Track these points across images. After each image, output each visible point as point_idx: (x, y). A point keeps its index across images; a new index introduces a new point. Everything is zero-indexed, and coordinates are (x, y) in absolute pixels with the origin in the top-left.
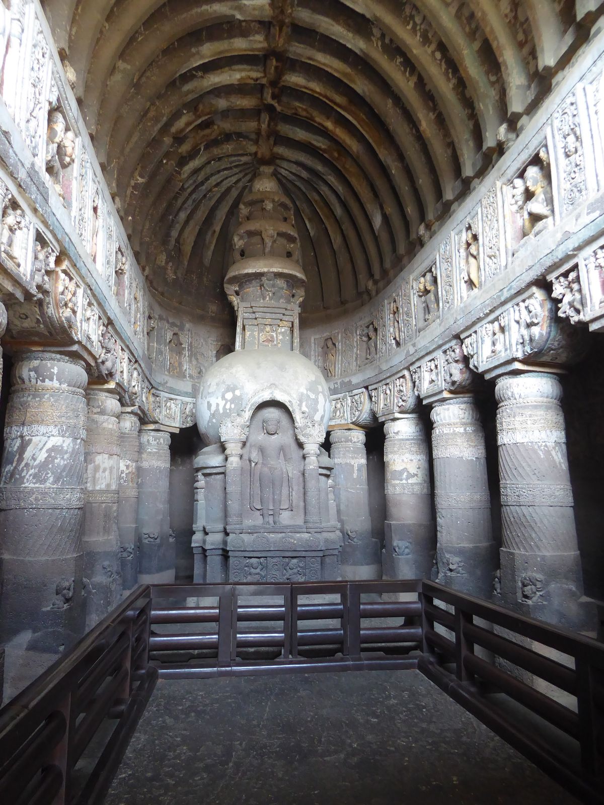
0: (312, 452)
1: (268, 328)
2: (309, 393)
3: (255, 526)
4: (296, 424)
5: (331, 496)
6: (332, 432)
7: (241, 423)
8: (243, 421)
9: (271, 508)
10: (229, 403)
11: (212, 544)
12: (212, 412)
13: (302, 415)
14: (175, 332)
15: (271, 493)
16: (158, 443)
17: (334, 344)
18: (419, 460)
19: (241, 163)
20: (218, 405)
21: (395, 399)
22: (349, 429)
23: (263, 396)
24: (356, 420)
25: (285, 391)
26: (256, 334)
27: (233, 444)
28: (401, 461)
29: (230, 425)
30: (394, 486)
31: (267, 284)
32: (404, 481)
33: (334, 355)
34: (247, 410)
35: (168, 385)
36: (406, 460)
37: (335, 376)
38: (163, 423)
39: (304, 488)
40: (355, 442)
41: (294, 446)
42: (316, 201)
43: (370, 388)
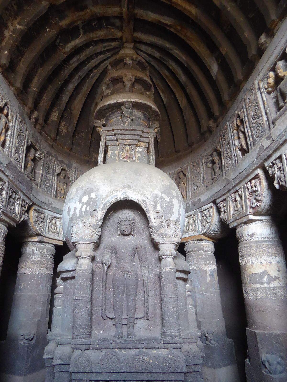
0: (168, 253)
1: (127, 148)
2: (164, 195)
3: (104, 340)
4: (150, 224)
5: (189, 301)
6: (187, 243)
7: (93, 223)
8: (94, 221)
9: (125, 316)
10: (85, 206)
11: (61, 359)
12: (71, 216)
13: (156, 215)
14: (63, 167)
15: (125, 300)
16: (41, 253)
17: (185, 175)
18: (278, 262)
19: (112, 47)
20: (75, 208)
21: (248, 202)
22: (201, 240)
23: (116, 196)
24: (206, 232)
25: (139, 192)
26: (117, 152)
27: (84, 245)
28: (259, 263)
29: (81, 225)
30: (255, 290)
31: (126, 112)
32: (266, 285)
33: (185, 183)
34: (100, 209)
35: (53, 205)
36: (264, 263)
37: (186, 198)
38: (46, 236)
39: (160, 294)
40: (206, 251)
41: (149, 247)
42: (166, 76)
43: (218, 201)
